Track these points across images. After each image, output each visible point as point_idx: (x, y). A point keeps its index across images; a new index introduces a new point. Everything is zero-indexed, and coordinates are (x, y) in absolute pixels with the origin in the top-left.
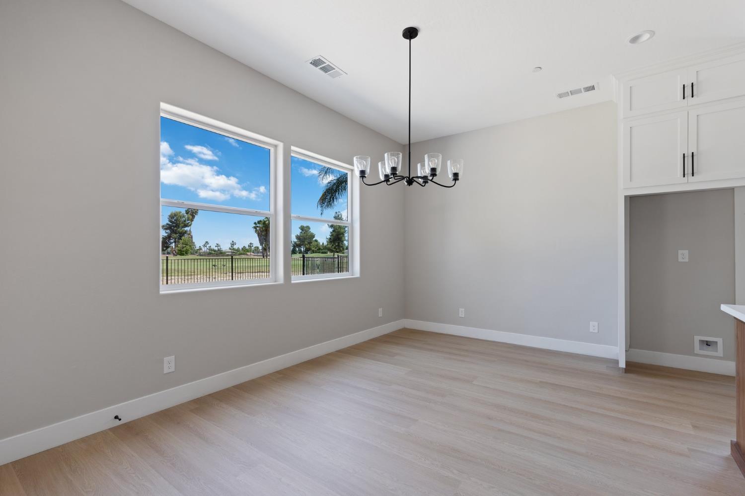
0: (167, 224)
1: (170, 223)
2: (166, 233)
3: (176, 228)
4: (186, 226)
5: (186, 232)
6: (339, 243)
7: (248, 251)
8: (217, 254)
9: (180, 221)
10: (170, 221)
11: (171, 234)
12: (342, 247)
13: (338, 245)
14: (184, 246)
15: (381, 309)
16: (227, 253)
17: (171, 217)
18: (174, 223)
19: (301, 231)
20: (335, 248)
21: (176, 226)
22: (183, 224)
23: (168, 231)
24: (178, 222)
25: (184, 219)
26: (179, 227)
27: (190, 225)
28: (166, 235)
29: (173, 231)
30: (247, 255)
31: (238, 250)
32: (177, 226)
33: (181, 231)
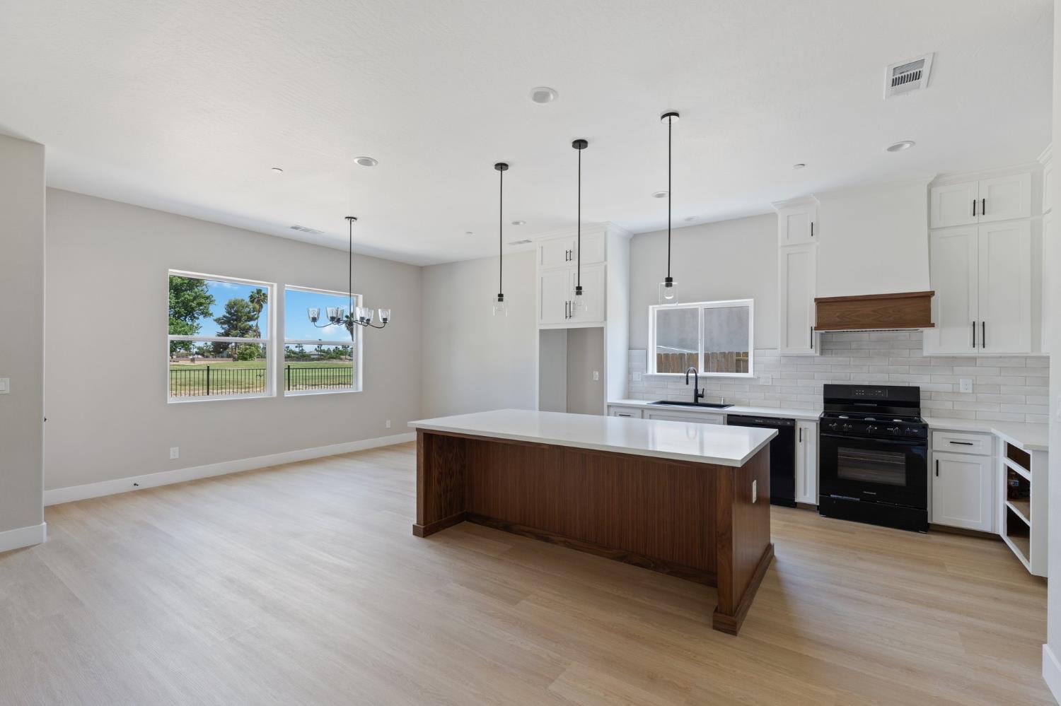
0: (224, 316)
1: (228, 315)
2: (223, 328)
3: (235, 322)
4: (250, 319)
5: (251, 327)
7: (342, 354)
8: (297, 358)
9: (241, 312)
10: (228, 312)
11: (229, 330)
14: (248, 347)
15: (389, 421)
16: (312, 357)
17: (230, 306)
18: (234, 315)
21: (236, 320)
22: (246, 317)
23: (226, 326)
24: (239, 314)
25: (248, 310)
26: (240, 320)
27: (257, 318)
28: (223, 331)
29: (233, 326)
30: (341, 359)
31: (328, 352)
32: (238, 319)
33: (242, 326)
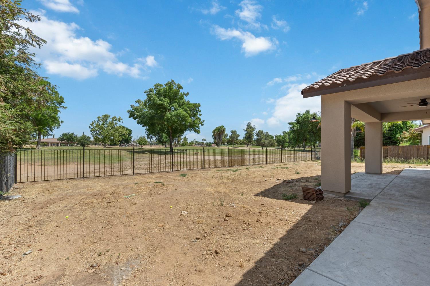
6: (250, 140)
12: (252, 142)
13: (250, 141)
19: (231, 133)
20: (248, 142)
